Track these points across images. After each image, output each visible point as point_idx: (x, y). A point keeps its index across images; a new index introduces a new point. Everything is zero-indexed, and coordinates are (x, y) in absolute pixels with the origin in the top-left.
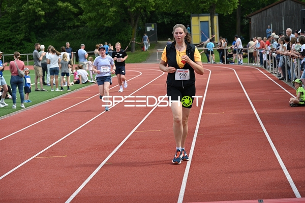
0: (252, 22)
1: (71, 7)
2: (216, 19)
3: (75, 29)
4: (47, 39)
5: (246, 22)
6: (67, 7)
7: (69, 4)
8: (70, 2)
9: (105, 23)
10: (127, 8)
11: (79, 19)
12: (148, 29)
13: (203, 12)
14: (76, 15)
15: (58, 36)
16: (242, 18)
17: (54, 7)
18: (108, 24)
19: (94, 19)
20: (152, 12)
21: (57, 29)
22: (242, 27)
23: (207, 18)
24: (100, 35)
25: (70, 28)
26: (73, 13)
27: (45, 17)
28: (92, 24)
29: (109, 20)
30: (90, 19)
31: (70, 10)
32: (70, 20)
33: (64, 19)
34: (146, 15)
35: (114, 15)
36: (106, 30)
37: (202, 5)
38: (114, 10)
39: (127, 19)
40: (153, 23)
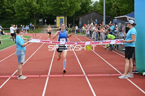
0: (80, 19)
1: (11, 11)
3: (12, 20)
4: (1, 23)
5: (77, 19)
6: (9, 11)
7: (10, 10)
8: (10, 9)
9: (24, 18)
10: (33, 12)
11: (14, 16)
12: (40, 21)
13: (61, 15)
14: (13, 14)
15: (5, 22)
16: (75, 18)
17: (4, 11)
18: (25, 18)
19: (20, 16)
20: (41, 14)
21: (5, 19)
22: (75, 21)
23: (63, 18)
24: (21, 22)
25: (10, 19)
26: (11, 14)
28: (19, 18)
29: (26, 17)
30: (19, 16)
31: (10, 13)
32: (10, 16)
33: (8, 16)
34: (39, 15)
35: (28, 15)
36: (24, 20)
37: (61, 13)
38: (28, 13)
39: (33, 16)
40: (41, 18)
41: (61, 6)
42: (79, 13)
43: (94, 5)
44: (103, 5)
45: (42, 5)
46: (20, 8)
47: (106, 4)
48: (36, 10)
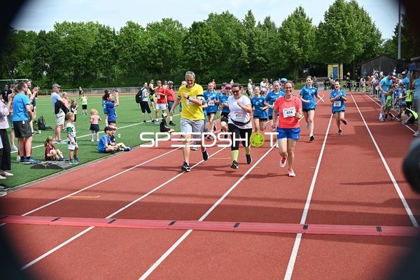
0: (362, 68)
1: (264, 60)
2: (342, 66)
3: (265, 71)
5: (359, 67)
6: (262, 59)
8: (263, 57)
9: (281, 68)
10: (293, 60)
11: (267, 66)
12: (304, 71)
13: (335, 62)
14: (266, 64)
15: (256, 75)
16: (356, 66)
17: (255, 60)
18: (283, 69)
19: (275, 66)
23: (337, 66)
25: (262, 70)
26: (264, 63)
27: (249, 65)
28: (274, 69)
29: (283, 66)
30: (273, 66)
32: (263, 66)
33: (259, 66)
34: (304, 64)
35: (286, 64)
36: (281, 72)
37: (334, 59)
38: (286, 61)
39: (293, 66)
41: (334, 48)
42: (361, 59)
43: (386, 45)
44: (397, 45)
45: (305, 49)
46: (274, 54)
47: (402, 43)
48: (298, 56)
